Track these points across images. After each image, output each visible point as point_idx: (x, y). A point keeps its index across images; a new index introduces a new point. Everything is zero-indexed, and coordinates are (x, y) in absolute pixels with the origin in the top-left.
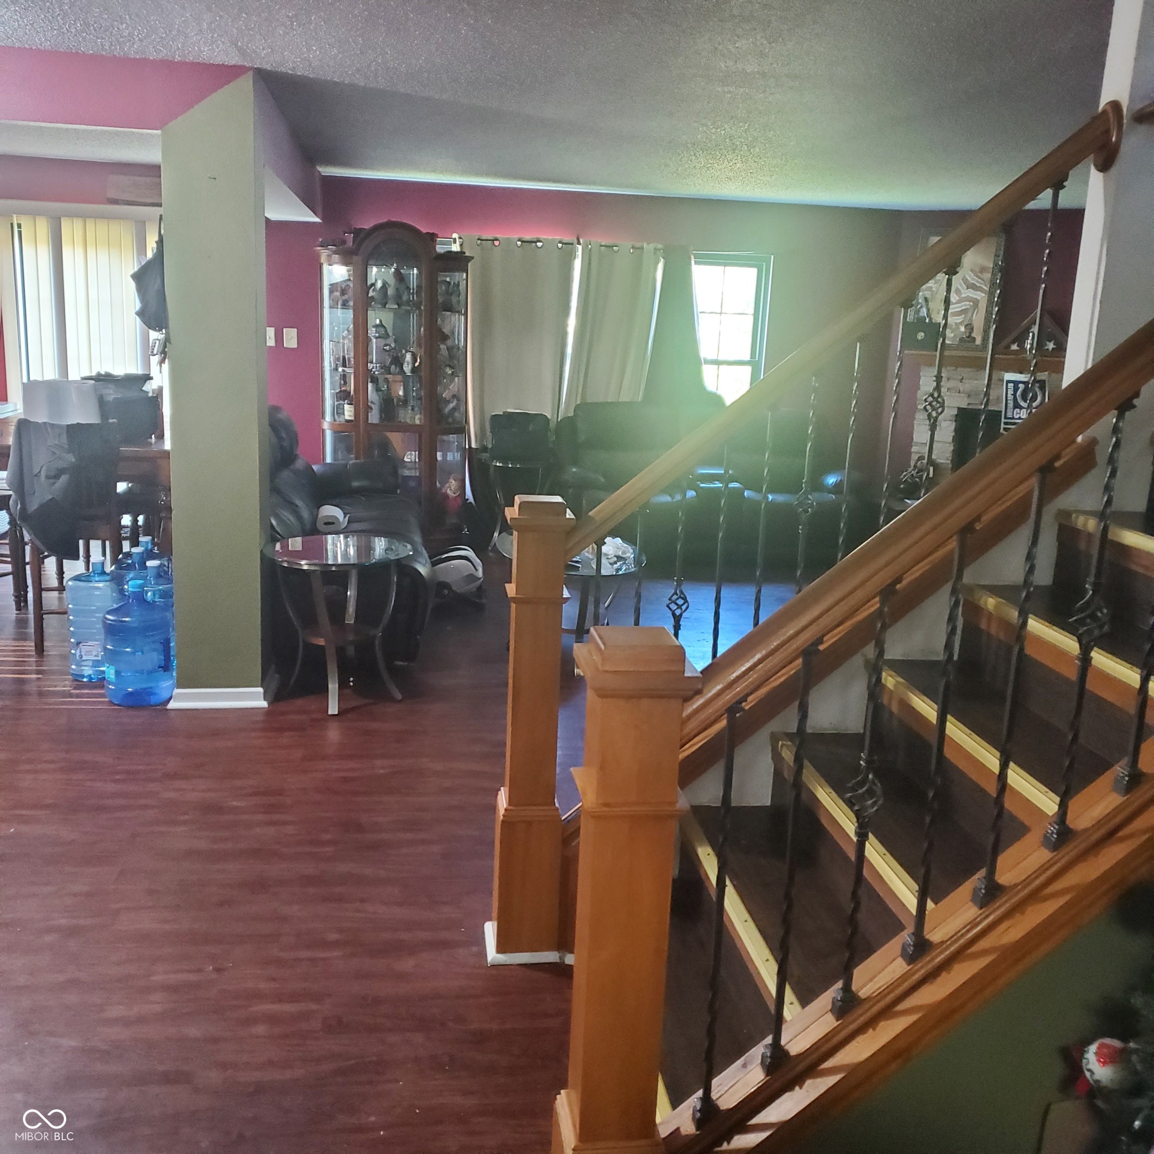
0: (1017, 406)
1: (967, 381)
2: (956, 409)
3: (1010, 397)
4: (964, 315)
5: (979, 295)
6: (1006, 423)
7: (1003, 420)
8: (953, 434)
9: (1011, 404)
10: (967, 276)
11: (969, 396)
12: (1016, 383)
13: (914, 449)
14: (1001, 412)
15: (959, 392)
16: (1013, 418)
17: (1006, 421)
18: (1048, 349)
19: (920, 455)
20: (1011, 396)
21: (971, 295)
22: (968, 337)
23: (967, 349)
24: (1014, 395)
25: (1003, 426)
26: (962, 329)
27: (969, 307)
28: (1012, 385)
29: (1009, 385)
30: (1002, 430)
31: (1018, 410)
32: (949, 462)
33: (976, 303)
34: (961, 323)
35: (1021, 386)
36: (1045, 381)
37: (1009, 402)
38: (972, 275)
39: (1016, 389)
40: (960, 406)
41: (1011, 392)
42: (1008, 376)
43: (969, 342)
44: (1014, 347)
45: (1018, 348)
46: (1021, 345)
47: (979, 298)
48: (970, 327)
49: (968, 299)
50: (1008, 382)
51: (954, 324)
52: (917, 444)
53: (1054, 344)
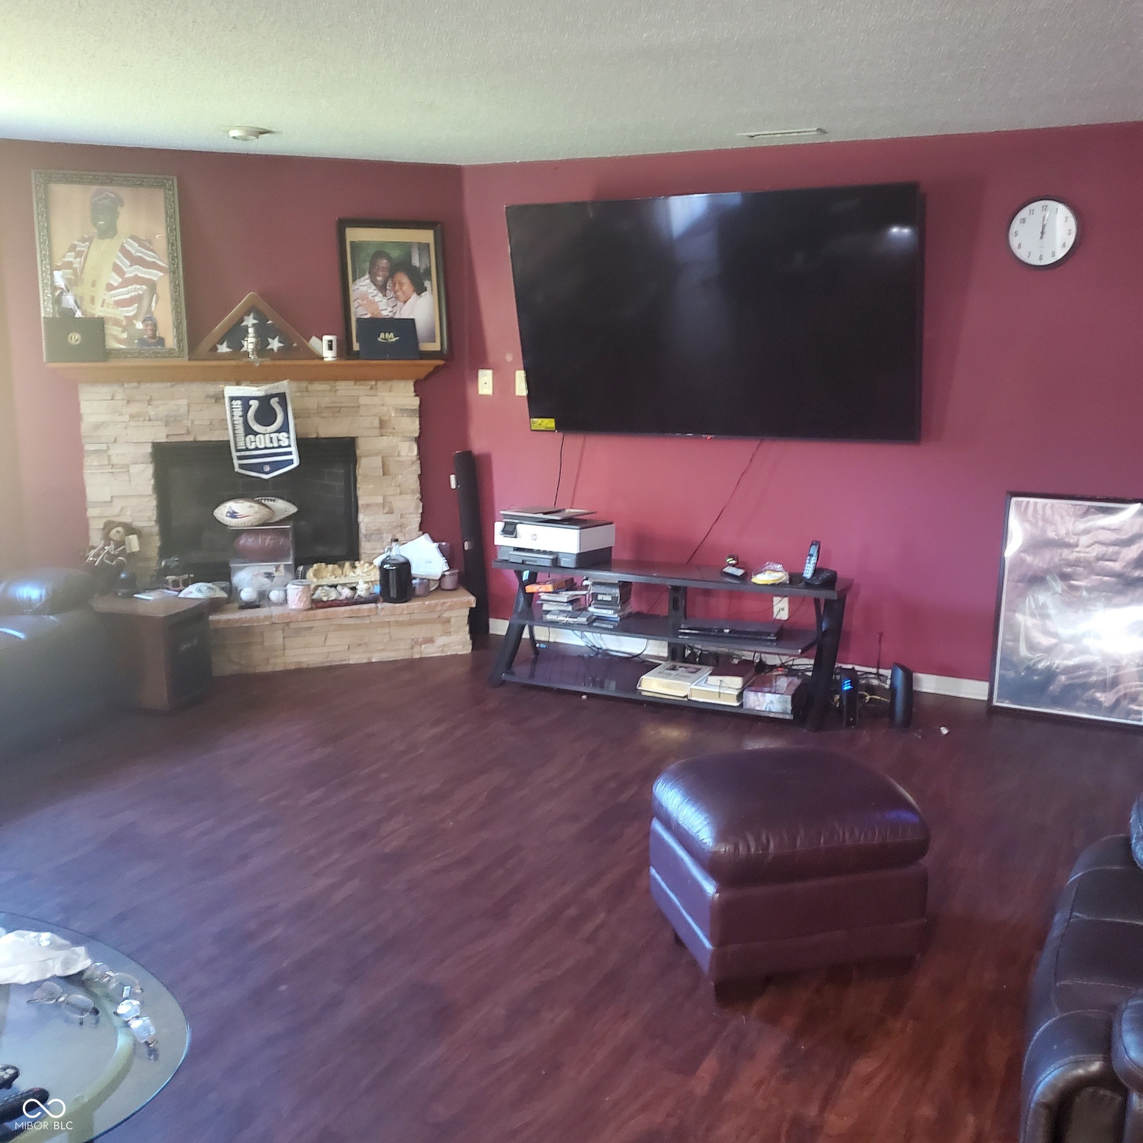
0: (249, 431)
1: (158, 402)
2: (150, 445)
3: (239, 421)
4: (136, 305)
5: (155, 275)
6: (240, 458)
7: (235, 454)
8: (152, 482)
9: (240, 430)
10: (126, 246)
11: (167, 424)
12: (246, 401)
13: (91, 512)
14: (229, 441)
15: (150, 420)
16: (247, 449)
17: (239, 454)
18: (272, 350)
19: (104, 520)
20: (238, 418)
21: (140, 275)
22: (151, 338)
23: (156, 355)
24: (245, 416)
25: (236, 462)
26: (139, 325)
27: (141, 292)
28: (239, 402)
29: (234, 402)
30: (237, 469)
31: (252, 437)
32: (153, 523)
33: (152, 287)
34: (135, 317)
35: (254, 404)
36: (284, 394)
37: (237, 427)
38: (136, 245)
39: (246, 408)
40: (155, 441)
41: (238, 412)
42: (231, 390)
43: (155, 345)
44: (224, 349)
45: (229, 350)
46: (237, 346)
47: (155, 279)
48: (151, 321)
49: (137, 280)
50: (232, 399)
51: (122, 318)
52: (96, 504)
53: (280, 342)
